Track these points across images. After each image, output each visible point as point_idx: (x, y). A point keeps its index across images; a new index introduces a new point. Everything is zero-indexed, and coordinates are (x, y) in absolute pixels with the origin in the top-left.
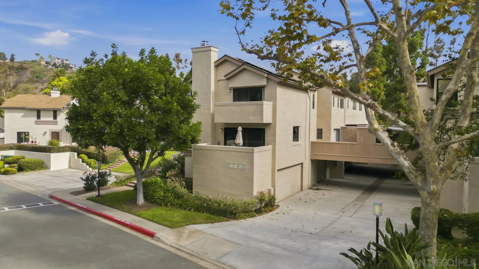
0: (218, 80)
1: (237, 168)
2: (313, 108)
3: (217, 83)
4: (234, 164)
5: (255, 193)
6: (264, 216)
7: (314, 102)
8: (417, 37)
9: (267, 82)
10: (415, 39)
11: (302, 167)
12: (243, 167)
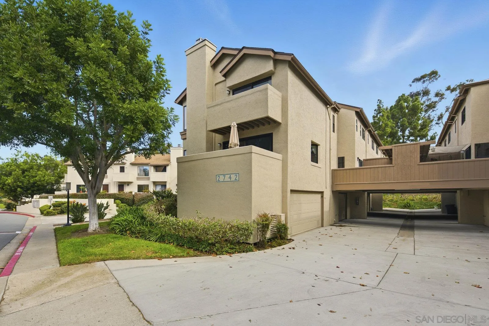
0: (216, 84)
1: (229, 180)
2: (334, 131)
3: (214, 88)
4: (224, 175)
5: (254, 217)
6: (266, 250)
7: (334, 125)
8: (418, 102)
9: (275, 68)
10: (416, 104)
11: (322, 197)
12: (237, 178)
